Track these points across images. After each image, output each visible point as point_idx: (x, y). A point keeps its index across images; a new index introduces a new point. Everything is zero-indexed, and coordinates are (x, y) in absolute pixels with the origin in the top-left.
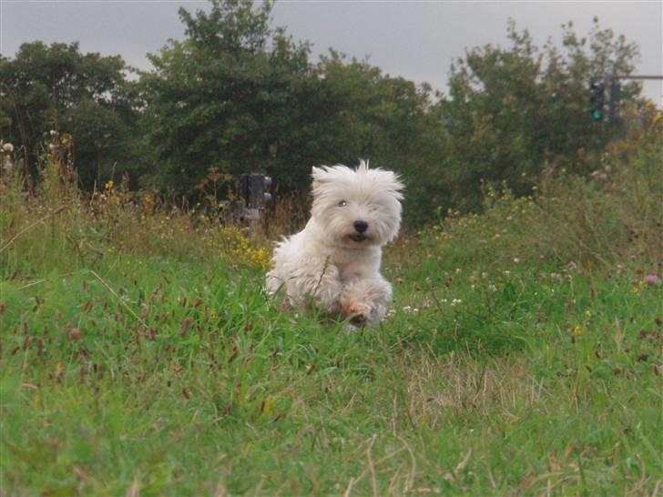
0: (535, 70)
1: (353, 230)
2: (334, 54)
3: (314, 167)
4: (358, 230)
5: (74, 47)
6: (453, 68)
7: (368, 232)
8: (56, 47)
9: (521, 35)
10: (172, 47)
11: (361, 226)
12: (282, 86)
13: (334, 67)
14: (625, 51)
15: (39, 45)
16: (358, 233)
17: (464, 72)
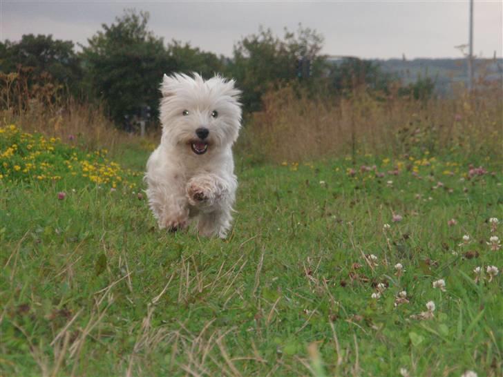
0: (274, 50)
1: (195, 137)
2: (176, 43)
3: (165, 75)
4: (199, 137)
5: (50, 37)
6: (235, 47)
7: (209, 138)
8: (40, 37)
9: (266, 31)
10: (97, 35)
11: (203, 133)
12: (152, 60)
13: (176, 49)
14: (316, 38)
15: (31, 36)
16: (200, 140)
17: (241, 48)
